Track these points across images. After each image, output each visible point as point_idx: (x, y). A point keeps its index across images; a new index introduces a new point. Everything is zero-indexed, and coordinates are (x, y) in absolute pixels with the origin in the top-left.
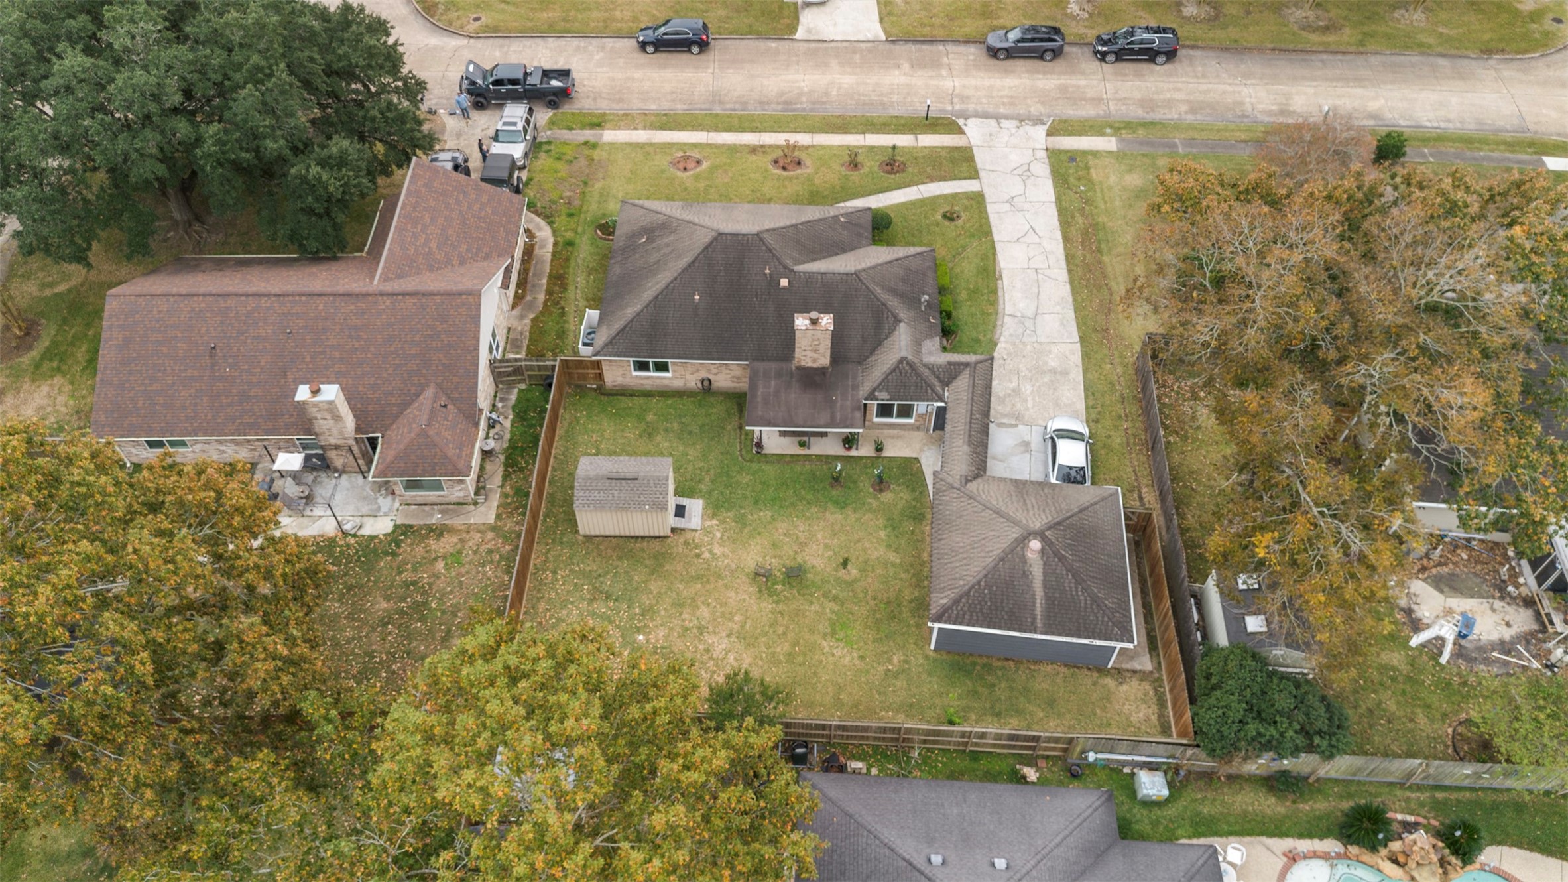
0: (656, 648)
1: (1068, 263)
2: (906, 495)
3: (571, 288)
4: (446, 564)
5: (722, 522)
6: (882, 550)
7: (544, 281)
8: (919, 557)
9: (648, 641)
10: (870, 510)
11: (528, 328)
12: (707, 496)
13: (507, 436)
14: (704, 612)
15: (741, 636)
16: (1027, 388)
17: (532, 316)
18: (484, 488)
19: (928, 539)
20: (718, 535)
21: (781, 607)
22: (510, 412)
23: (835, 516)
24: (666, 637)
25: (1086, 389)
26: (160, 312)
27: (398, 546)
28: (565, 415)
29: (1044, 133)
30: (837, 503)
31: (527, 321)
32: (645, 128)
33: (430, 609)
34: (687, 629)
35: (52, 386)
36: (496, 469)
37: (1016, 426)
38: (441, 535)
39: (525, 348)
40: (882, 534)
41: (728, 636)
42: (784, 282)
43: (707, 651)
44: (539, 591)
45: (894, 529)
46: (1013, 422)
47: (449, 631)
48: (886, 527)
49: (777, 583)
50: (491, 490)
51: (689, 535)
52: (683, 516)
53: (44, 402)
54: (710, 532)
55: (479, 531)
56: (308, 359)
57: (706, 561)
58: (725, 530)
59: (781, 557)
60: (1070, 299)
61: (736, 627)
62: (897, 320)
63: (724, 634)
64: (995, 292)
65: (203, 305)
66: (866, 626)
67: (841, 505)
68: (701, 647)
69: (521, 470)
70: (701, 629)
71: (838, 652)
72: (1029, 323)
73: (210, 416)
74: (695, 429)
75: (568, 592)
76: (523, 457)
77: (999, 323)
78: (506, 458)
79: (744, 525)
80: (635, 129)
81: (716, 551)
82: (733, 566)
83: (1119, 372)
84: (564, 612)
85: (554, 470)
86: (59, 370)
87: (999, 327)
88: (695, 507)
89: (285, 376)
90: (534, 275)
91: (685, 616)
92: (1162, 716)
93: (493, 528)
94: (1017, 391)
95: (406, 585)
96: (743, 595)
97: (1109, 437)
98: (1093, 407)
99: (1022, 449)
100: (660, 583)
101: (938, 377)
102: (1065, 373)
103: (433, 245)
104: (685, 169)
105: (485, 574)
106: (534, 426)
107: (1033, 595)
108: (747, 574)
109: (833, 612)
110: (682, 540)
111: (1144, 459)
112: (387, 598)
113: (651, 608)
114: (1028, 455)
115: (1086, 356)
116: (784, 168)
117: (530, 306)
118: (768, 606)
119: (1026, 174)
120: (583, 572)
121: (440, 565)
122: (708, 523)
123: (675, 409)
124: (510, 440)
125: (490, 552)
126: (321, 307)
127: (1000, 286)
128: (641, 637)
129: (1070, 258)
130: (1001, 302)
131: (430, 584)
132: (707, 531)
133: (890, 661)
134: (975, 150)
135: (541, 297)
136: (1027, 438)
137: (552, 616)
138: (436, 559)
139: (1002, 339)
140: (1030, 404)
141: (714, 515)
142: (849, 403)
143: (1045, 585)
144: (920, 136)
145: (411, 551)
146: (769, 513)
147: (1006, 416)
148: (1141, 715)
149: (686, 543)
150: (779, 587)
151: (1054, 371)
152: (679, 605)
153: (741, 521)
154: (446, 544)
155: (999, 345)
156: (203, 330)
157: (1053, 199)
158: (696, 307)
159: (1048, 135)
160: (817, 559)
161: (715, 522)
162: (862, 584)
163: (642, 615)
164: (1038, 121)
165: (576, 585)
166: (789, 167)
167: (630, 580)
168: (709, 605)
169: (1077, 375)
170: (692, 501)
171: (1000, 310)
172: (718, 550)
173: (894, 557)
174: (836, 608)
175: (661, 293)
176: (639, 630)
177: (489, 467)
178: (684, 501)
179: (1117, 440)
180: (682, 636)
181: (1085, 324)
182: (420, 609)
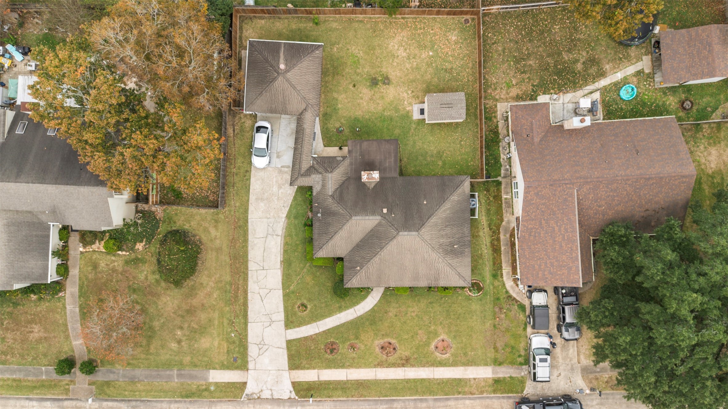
0: (425, 49)
1: (247, 274)
2: (330, 126)
3: (488, 244)
4: (512, 82)
5: (404, 109)
6: (340, 98)
7: (503, 248)
8: (325, 95)
9: (428, 53)
10: (344, 117)
11: (504, 215)
12: (411, 122)
13: (501, 149)
14: (408, 66)
15: (393, 56)
16: (275, 189)
17: (504, 223)
18: (505, 121)
19: (321, 104)
20: (406, 103)
21: (378, 70)
22: (502, 163)
23: (359, 113)
24: (421, 54)
25: (249, 190)
26: (669, 166)
27: (533, 89)
28: (478, 162)
29: (248, 386)
30: (358, 120)
31: (506, 219)
32: (469, 380)
33: (513, 61)
34: (414, 58)
35: (711, 168)
36: (502, 130)
37: (282, 167)
38: (517, 96)
39: (503, 202)
40: (340, 106)
41: (398, 56)
42: (385, 211)
43: (406, 50)
44: (473, 72)
45: (335, 109)
46: (283, 169)
47: (504, 52)
48: (339, 110)
49: (381, 80)
50: (502, 120)
51: (417, 101)
52: (421, 109)
53: (710, 158)
54: (409, 104)
55: (502, 98)
56: (594, 152)
57: (409, 89)
58: (403, 105)
59: (380, 92)
60: (249, 248)
61: (396, 60)
62: (332, 196)
63: (400, 57)
64: (285, 251)
65: (650, 170)
66: (346, 63)
67: (356, 119)
68: (408, 51)
69: (491, 131)
70: (409, 58)
71: (357, 51)
72: (271, 230)
73: (628, 128)
74: (420, 158)
75: (462, 72)
76: (492, 137)
77: (284, 230)
78: (499, 137)
79: (395, 107)
80: (475, 379)
81: (406, 94)
82: (398, 87)
83: (234, 202)
84: (461, 63)
85: (477, 132)
86: (713, 177)
87: (285, 227)
88: (416, 116)
89: (601, 145)
90: (508, 253)
91: (415, 64)
92: (241, 33)
93: (497, 100)
94: (280, 187)
95: (524, 72)
96: (394, 74)
97: (243, 162)
98: (247, 180)
99: (280, 154)
100: (426, 78)
101: (315, 169)
102: (257, 199)
103: (556, 229)
104: (443, 341)
105: (496, 78)
106: (491, 155)
107: (284, 53)
108: (393, 84)
109: (359, 68)
110: (420, 99)
111: (230, 151)
112: (530, 65)
113: (429, 67)
114: (278, 151)
115: (246, 211)
116: (390, 343)
117: (506, 230)
118: (384, 70)
119: (261, 344)
120: (457, 81)
121: (514, 82)
122: (410, 108)
123: (430, 169)
124: (499, 147)
125: (496, 89)
126: (596, 173)
127: (282, 256)
128: (431, 54)
129: (246, 280)
130: (282, 245)
131: (516, 73)
132: (410, 104)
133: (338, 49)
134: (287, 368)
135: (502, 237)
136: (278, 160)
137: (466, 60)
138: (516, 85)
139: (283, 220)
140: (275, 179)
141: (408, 112)
142: (354, 155)
143: (279, 57)
144: (316, 379)
145: (527, 87)
146: (385, 113)
147: (286, 172)
148: (249, 32)
149: (418, 97)
150: (380, 78)
151: (262, 200)
152: (418, 68)
153: (397, 110)
154: (514, 92)
155: (285, 215)
156: (646, 160)
157: (249, 324)
158: (425, 198)
159: (245, 383)
160: (365, 92)
161: (408, 109)
162: (347, 82)
163: (431, 63)
164: (250, 398)
165: (459, 75)
166: (387, 344)
167: (438, 78)
168: (407, 69)
169: (252, 198)
170: (418, 118)
171: (283, 239)
172: (405, 94)
173: (335, 95)
174: (358, 70)
175: (442, 204)
176: (432, 57)
177: (505, 132)
178: (421, 117)
179: (239, 161)
180: (416, 55)
181: (245, 231)
182: (517, 61)
